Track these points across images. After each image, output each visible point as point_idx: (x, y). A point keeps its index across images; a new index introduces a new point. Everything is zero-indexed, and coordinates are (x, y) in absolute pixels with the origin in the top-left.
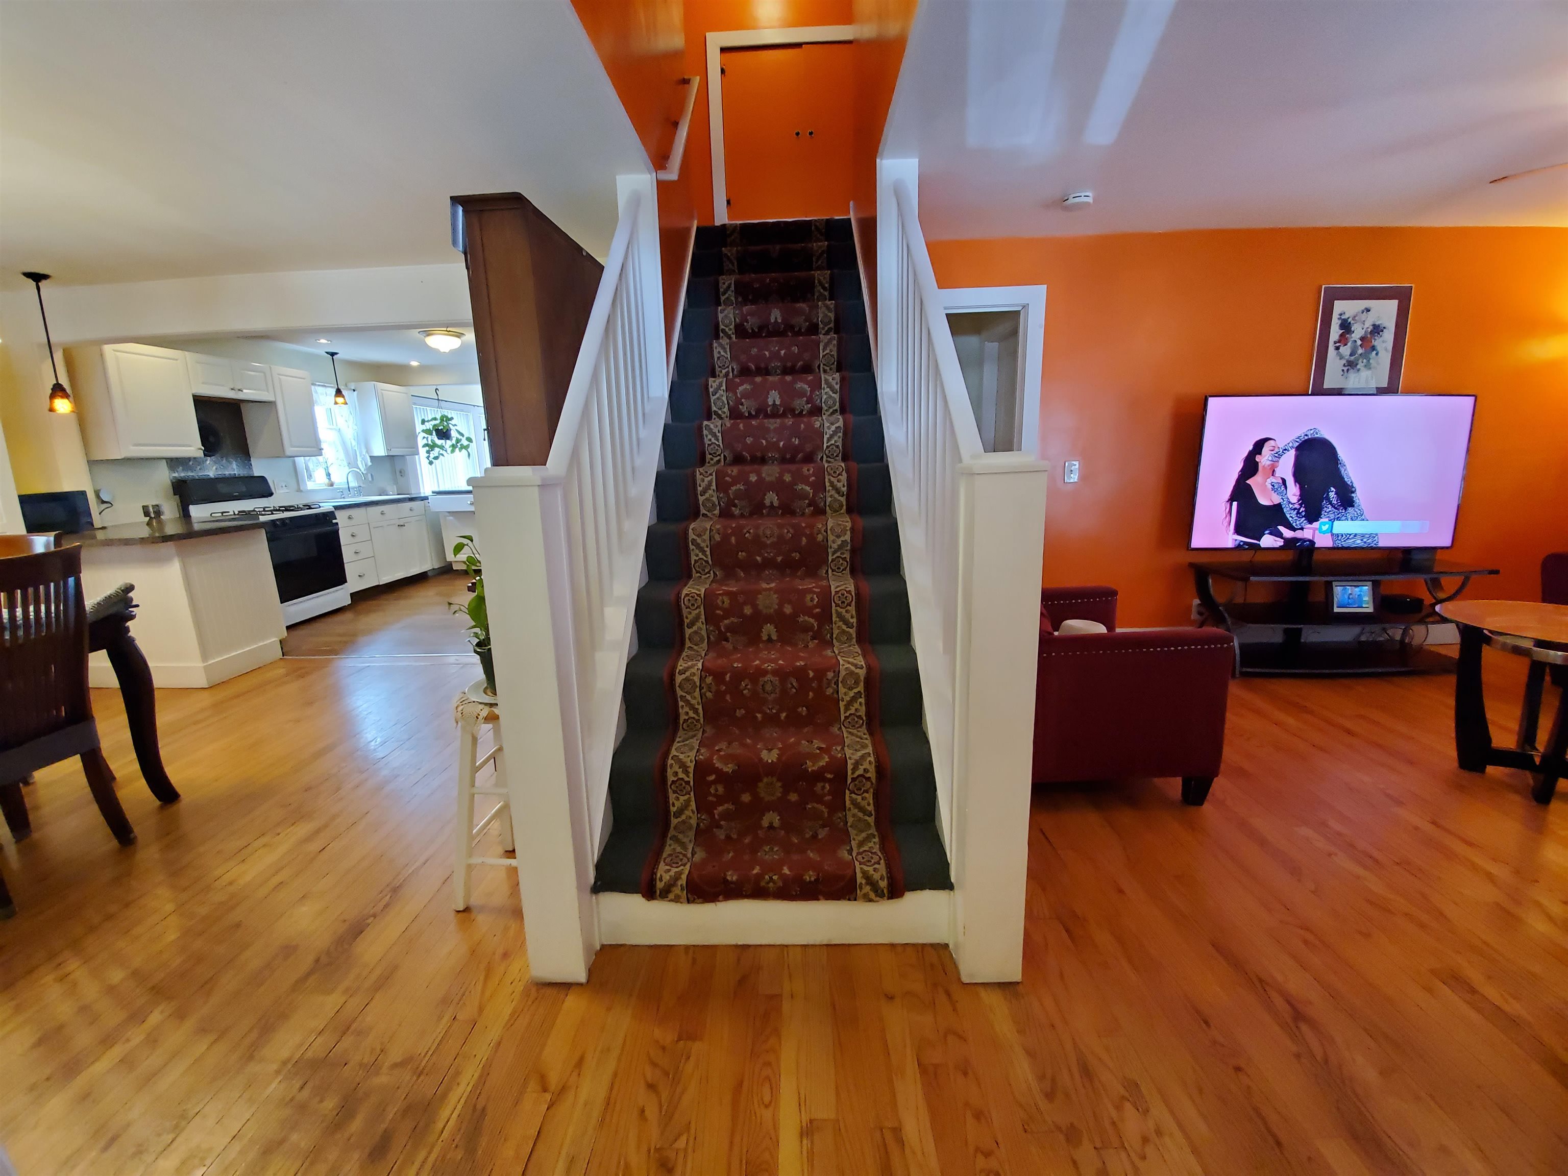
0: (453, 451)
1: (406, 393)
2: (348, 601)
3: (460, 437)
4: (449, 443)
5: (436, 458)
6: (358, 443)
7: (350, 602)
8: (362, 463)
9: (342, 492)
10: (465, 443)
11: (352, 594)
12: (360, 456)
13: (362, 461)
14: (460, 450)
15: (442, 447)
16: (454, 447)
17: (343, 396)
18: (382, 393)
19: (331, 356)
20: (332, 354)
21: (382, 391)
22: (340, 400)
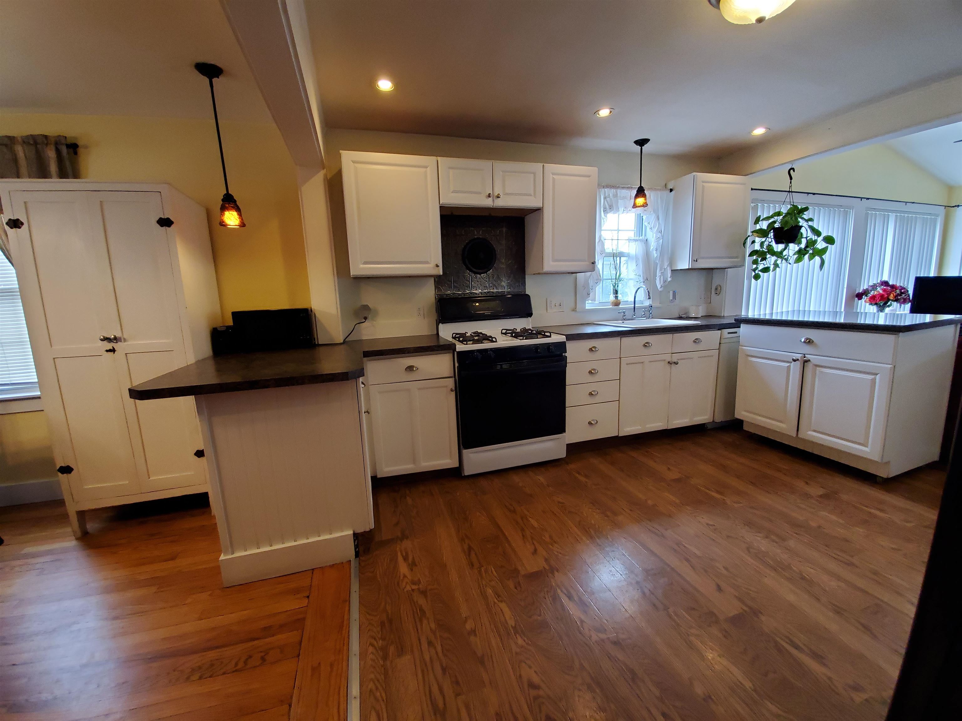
0: (798, 260)
1: (744, 184)
2: (562, 454)
3: (814, 238)
4: (793, 247)
5: (766, 270)
6: (662, 254)
7: (565, 456)
8: (660, 279)
9: (624, 313)
10: (821, 245)
11: (568, 445)
12: (661, 270)
13: (660, 276)
14: (812, 257)
15: (779, 255)
16: (801, 253)
17: (644, 196)
18: (703, 186)
19: (640, 146)
20: (641, 143)
21: (704, 184)
22: (640, 201)
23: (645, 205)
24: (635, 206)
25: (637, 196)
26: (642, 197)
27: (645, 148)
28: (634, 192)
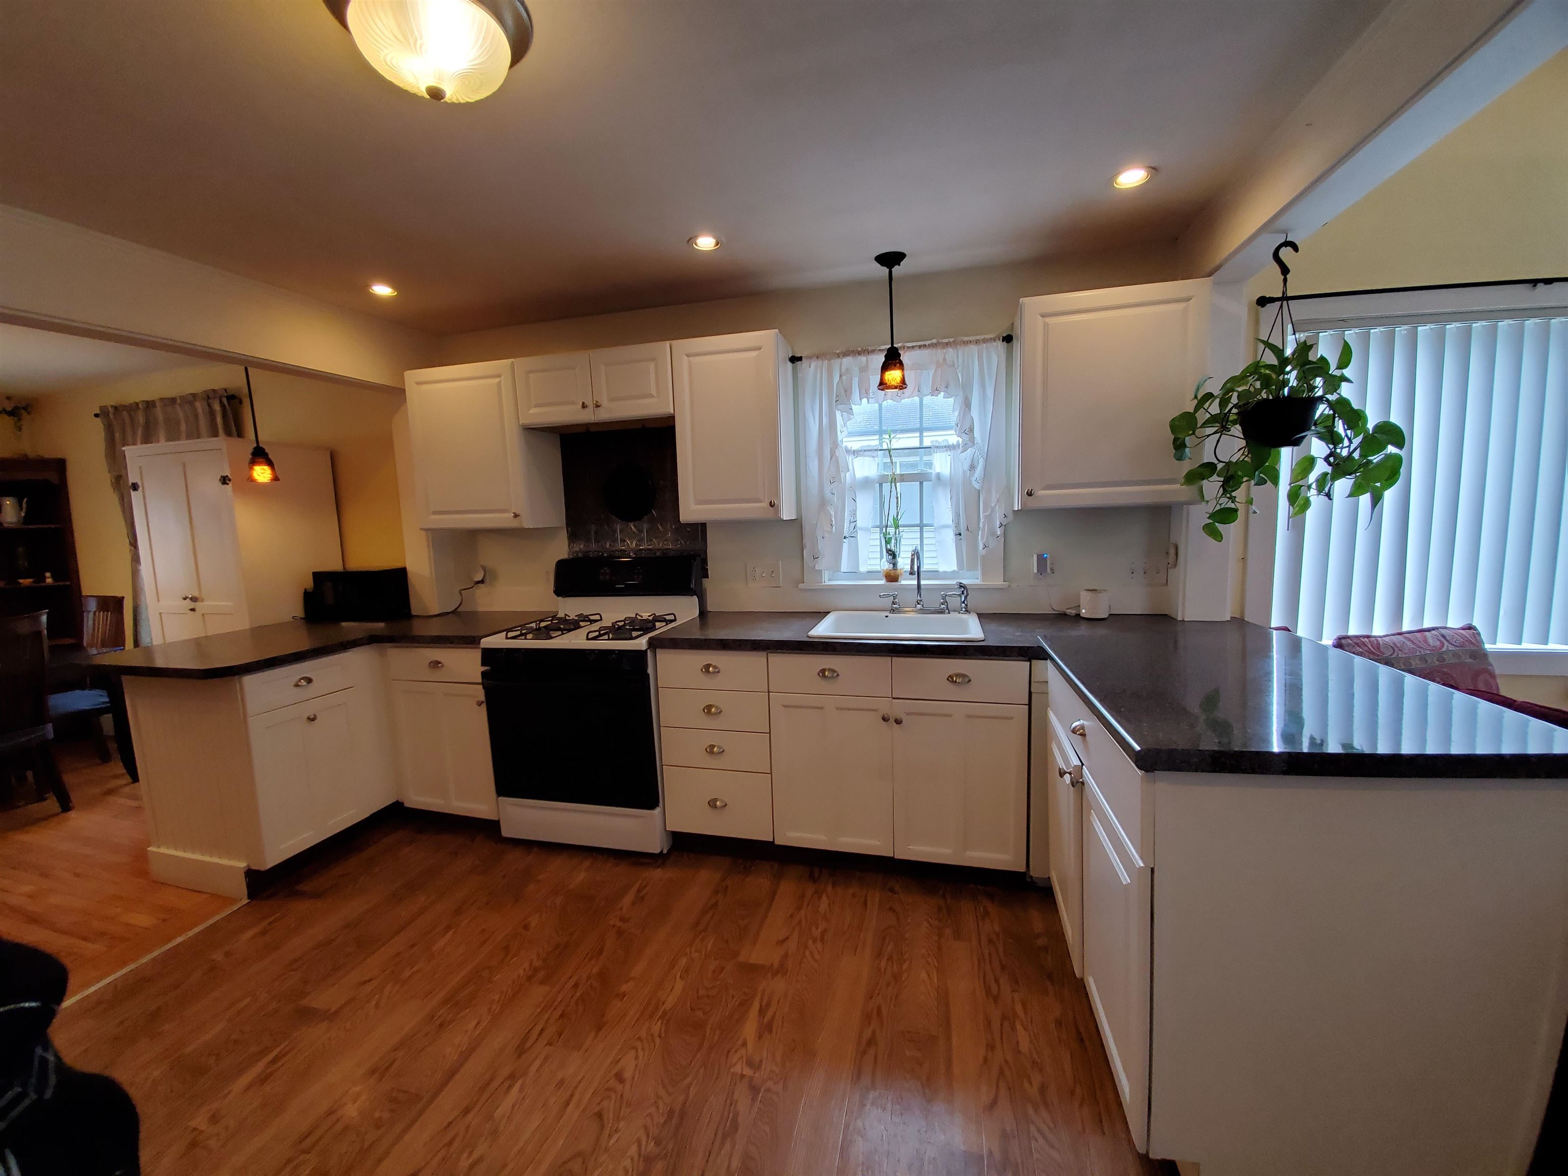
17: (901, 366)
18: (1046, 325)
19: (888, 268)
20: (890, 259)
21: (1047, 320)
22: (893, 376)
23: (903, 385)
24: (883, 385)
25: (885, 368)
26: (899, 369)
27: (896, 269)
28: (881, 358)
